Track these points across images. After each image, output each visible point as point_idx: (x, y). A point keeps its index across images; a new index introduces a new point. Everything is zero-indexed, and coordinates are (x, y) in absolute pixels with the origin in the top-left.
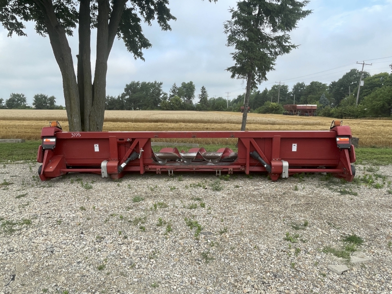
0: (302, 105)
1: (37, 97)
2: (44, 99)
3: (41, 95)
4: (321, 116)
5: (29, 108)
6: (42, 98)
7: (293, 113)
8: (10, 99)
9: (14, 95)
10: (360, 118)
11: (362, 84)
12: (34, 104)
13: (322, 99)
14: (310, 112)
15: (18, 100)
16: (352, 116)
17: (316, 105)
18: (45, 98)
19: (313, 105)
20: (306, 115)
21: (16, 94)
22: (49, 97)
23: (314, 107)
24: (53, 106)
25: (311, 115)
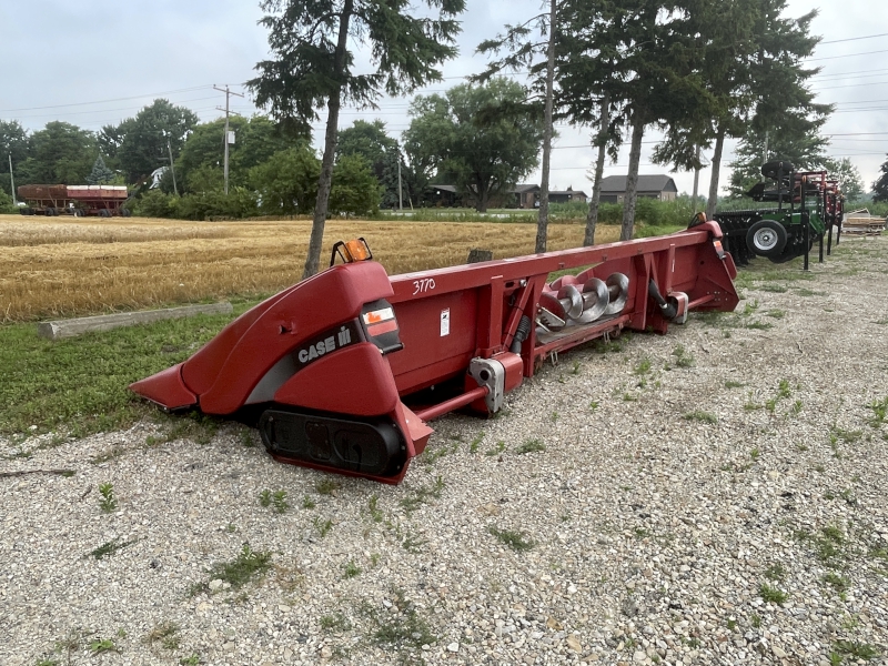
0: (86, 187)
4: (142, 215)
7: (57, 208)
10: (246, 217)
11: (231, 138)
13: (99, 171)
14: (112, 205)
16: (226, 214)
17: (125, 188)
19: (116, 188)
20: (101, 215)
23: (120, 191)
25: (115, 215)
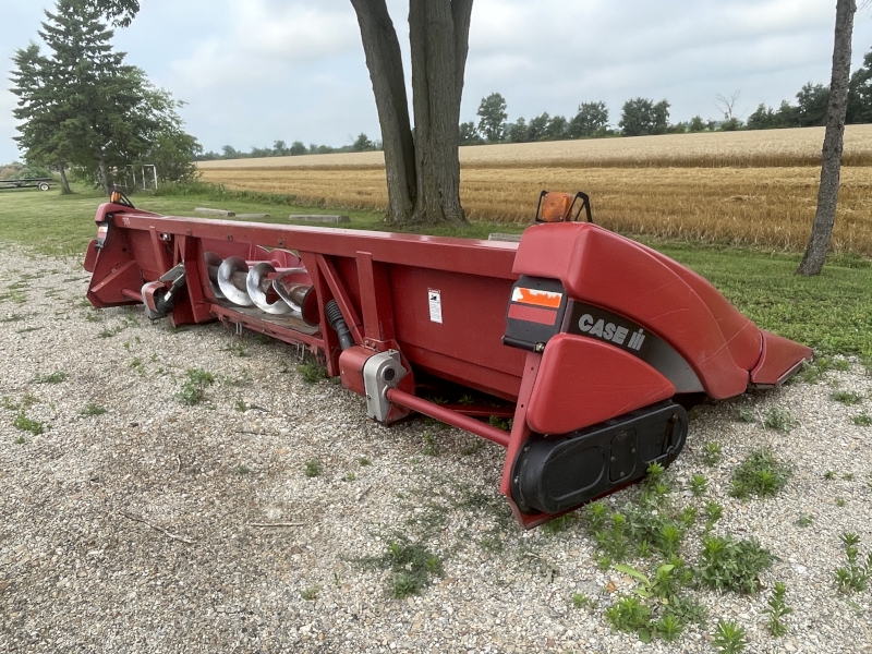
1: (628, 108)
2: (643, 110)
3: (639, 101)
5: (611, 134)
6: (640, 109)
8: (578, 117)
9: (585, 106)
12: (621, 125)
15: (594, 117)
18: (647, 106)
21: (589, 103)
22: (655, 104)
24: (661, 126)
